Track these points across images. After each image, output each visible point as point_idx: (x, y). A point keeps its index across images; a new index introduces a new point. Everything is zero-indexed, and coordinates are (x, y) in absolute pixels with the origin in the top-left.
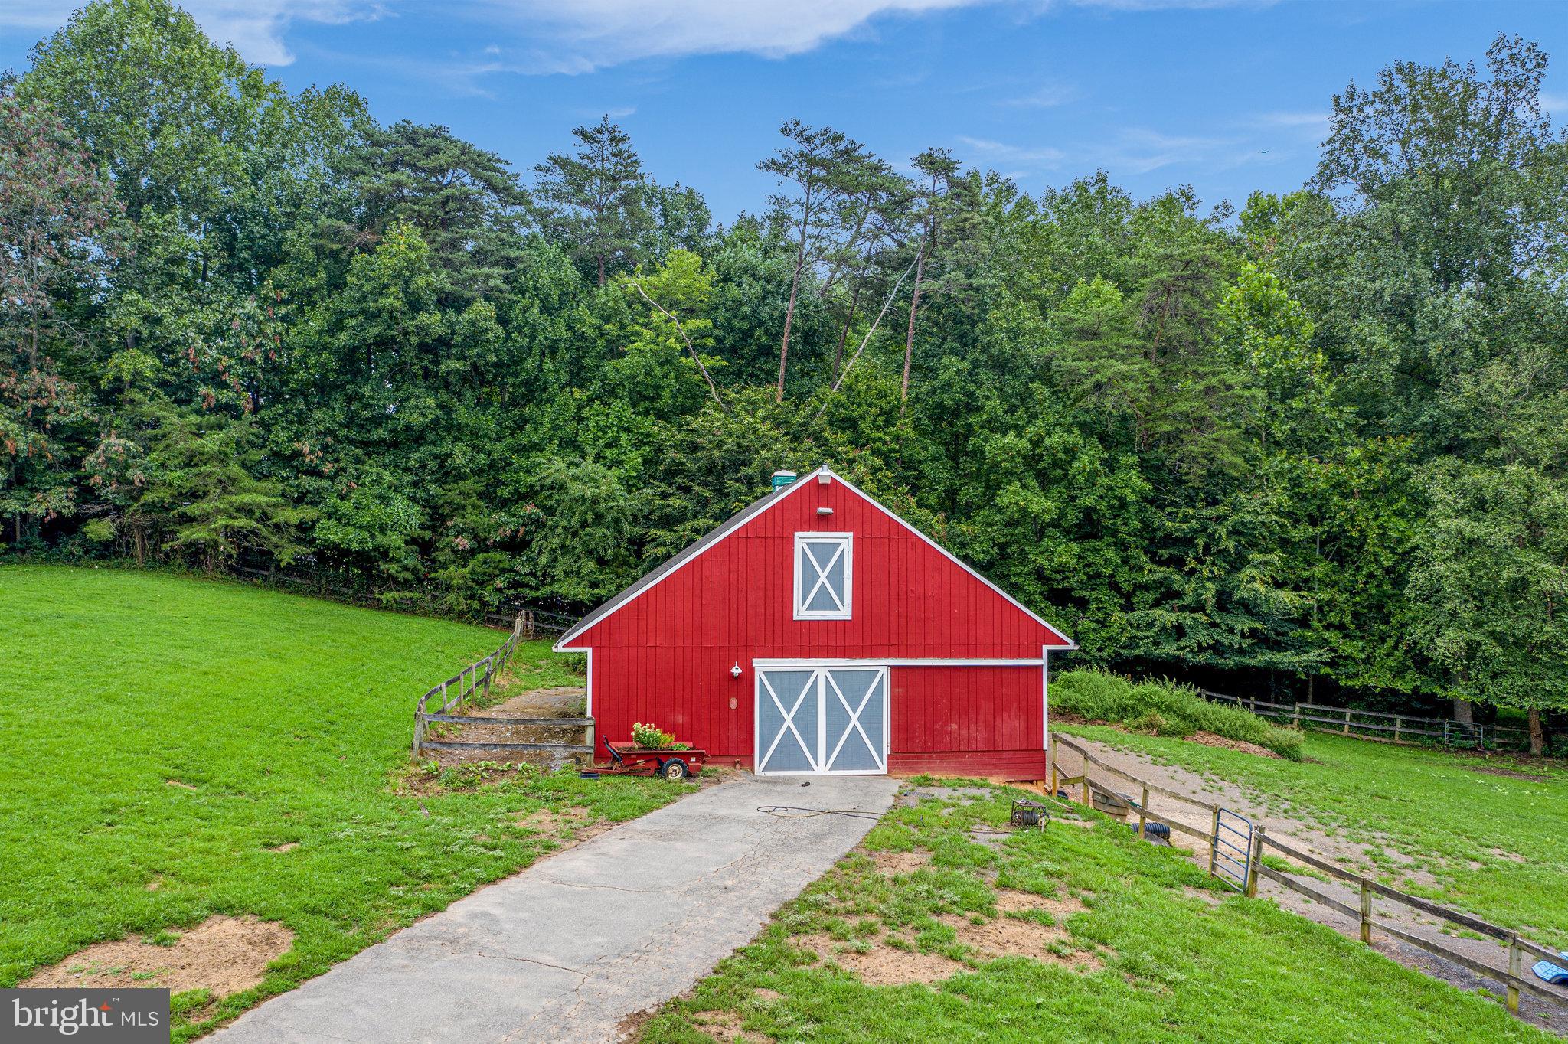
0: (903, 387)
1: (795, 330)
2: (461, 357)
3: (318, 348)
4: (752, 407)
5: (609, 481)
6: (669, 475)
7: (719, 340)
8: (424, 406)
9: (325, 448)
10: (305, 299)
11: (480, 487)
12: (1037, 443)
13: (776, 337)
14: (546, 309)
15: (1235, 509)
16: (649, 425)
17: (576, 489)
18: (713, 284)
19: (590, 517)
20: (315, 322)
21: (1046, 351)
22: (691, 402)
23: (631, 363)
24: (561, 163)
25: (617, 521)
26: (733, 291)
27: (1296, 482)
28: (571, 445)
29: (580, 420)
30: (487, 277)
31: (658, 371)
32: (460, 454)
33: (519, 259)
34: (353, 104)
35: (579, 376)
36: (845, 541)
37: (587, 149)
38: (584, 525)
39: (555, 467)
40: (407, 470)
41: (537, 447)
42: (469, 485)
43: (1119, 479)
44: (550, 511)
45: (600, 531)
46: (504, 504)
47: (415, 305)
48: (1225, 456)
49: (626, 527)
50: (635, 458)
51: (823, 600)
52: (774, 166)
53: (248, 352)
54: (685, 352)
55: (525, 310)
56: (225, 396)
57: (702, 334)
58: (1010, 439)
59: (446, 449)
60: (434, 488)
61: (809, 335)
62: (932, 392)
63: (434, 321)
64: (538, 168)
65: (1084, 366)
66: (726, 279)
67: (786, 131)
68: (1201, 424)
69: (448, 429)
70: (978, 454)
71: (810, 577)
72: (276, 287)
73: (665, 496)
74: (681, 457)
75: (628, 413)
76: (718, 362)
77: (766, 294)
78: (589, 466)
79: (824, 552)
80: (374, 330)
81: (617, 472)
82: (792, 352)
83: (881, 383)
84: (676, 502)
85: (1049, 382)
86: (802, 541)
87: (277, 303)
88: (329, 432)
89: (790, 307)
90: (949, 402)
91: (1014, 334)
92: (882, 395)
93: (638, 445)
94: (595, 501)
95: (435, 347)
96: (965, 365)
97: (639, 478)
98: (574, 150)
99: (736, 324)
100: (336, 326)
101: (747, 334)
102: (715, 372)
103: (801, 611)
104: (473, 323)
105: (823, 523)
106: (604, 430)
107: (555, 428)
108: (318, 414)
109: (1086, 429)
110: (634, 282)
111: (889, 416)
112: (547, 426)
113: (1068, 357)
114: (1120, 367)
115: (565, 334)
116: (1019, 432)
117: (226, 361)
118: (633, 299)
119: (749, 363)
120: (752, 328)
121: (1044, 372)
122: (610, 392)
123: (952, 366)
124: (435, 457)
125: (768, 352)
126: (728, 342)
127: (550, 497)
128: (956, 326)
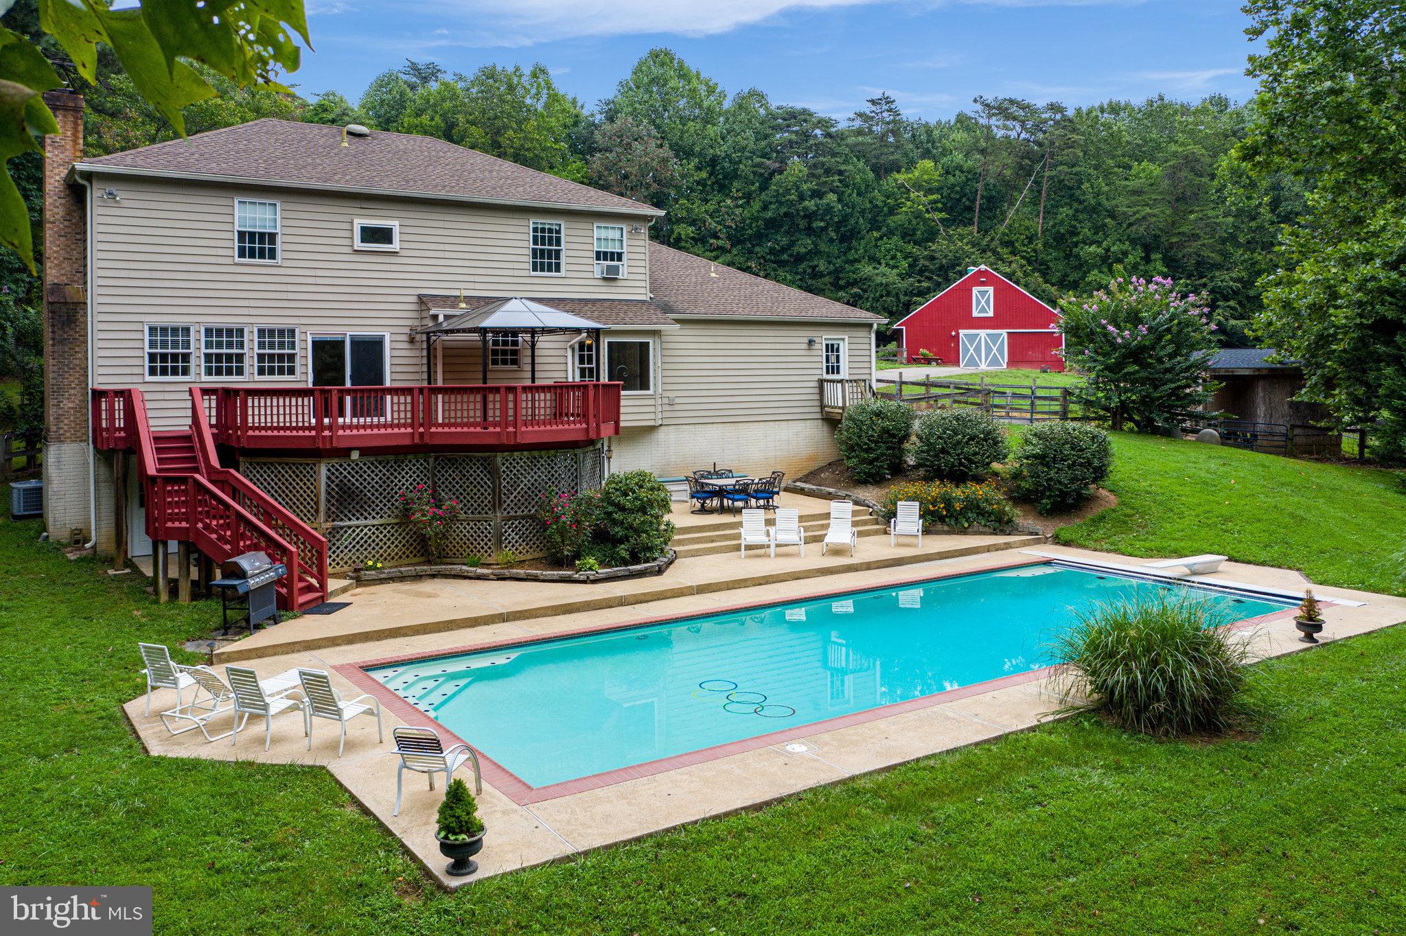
0: (1038, 225)
1: (982, 197)
2: (822, 220)
3: (755, 219)
4: (961, 237)
5: (892, 276)
6: (921, 272)
7: (944, 204)
8: (805, 244)
9: (760, 264)
10: (748, 197)
11: (831, 280)
12: (1107, 250)
13: (973, 201)
14: (859, 194)
16: (910, 248)
17: (879, 279)
18: (941, 176)
19: (884, 293)
20: (756, 206)
21: (1114, 202)
22: (932, 235)
23: (899, 219)
24: (860, 115)
25: (897, 294)
26: (951, 179)
28: (874, 260)
29: (876, 246)
30: (833, 181)
31: (914, 222)
32: (822, 266)
33: (845, 170)
34: (760, 97)
35: (875, 225)
36: (991, 290)
37: (874, 108)
38: (882, 296)
39: (867, 270)
40: (797, 273)
41: (858, 261)
42: (827, 279)
44: (865, 291)
45: (889, 299)
46: (842, 288)
47: (802, 198)
48: (1206, 253)
49: (901, 296)
50: (905, 264)
51: (983, 310)
53: (729, 223)
54: (927, 211)
55: (850, 195)
56: (720, 243)
57: (935, 202)
58: (1093, 249)
59: (816, 263)
60: (810, 282)
61: (990, 199)
62: (1053, 226)
63: (810, 204)
64: (849, 119)
65: (1130, 211)
66: (948, 172)
67: (975, 101)
68: (1196, 237)
69: (815, 254)
70: (1077, 257)
71: (978, 302)
72: (737, 191)
73: (919, 281)
74: (927, 263)
75: (901, 243)
76: (943, 215)
77: (968, 180)
78: (883, 269)
79: (983, 293)
80: (783, 210)
81: (895, 271)
82: (981, 207)
83: (1027, 223)
84: (925, 284)
85: (1113, 217)
86: (975, 290)
87: (736, 199)
88: (763, 257)
89: (980, 186)
90: (1062, 231)
91: (1096, 195)
92: (1027, 228)
93: (905, 258)
94: (887, 285)
95: (810, 216)
96: (1071, 212)
97: (907, 274)
98: (867, 108)
99: (952, 195)
100: (765, 207)
101: (959, 200)
102: (942, 220)
103: (975, 314)
104: (828, 204)
105: (983, 284)
106: (888, 251)
107: (866, 251)
108: (757, 249)
109: (1133, 242)
110: (901, 177)
111: (1030, 239)
112: (862, 251)
113: (1122, 204)
114: (1148, 210)
115: (868, 206)
116: (1099, 244)
117: (719, 227)
118: (901, 186)
119: (960, 215)
120: (961, 197)
121: (1112, 213)
122: (891, 233)
123: (1065, 212)
124: (810, 267)
125: (970, 209)
126: (949, 205)
127: (864, 284)
128: (1066, 191)
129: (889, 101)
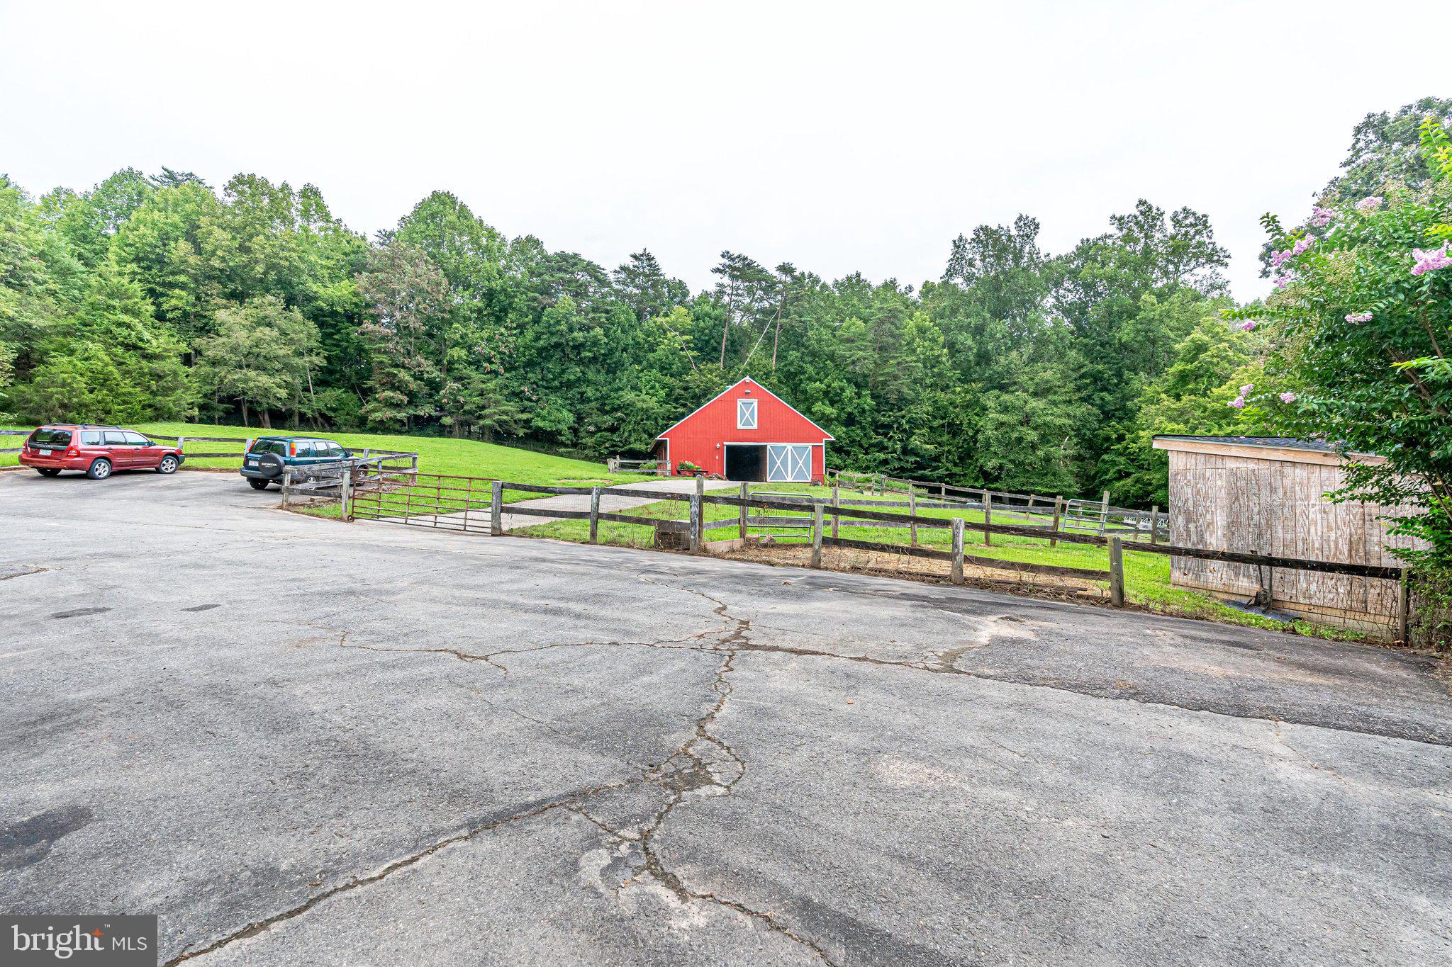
0: (772, 364)
1: (727, 340)
2: (590, 351)
3: (527, 347)
4: (711, 372)
5: (652, 403)
6: (676, 400)
7: (696, 345)
8: (574, 372)
9: (533, 389)
10: (522, 327)
11: (598, 406)
12: (829, 386)
13: (719, 343)
14: (623, 332)
15: (909, 412)
16: (668, 380)
17: (639, 405)
18: (692, 321)
19: (645, 417)
20: (529, 335)
21: (832, 348)
22: (686, 370)
23: (661, 352)
24: (624, 269)
25: (656, 419)
26: (702, 324)
27: (935, 402)
28: (634, 388)
29: (638, 378)
30: (600, 318)
31: (671, 357)
32: (590, 392)
33: (611, 310)
34: (536, 243)
35: (637, 360)
36: (755, 402)
37: (636, 263)
38: (642, 420)
39: (629, 396)
40: (566, 399)
41: (620, 389)
42: (594, 405)
43: (861, 401)
44: (627, 415)
45: (648, 423)
46: (607, 413)
47: (571, 330)
48: (905, 390)
49: (660, 420)
50: (662, 393)
51: (747, 423)
52: (717, 270)
53: (502, 349)
54: (682, 349)
55: (615, 332)
56: (494, 367)
57: (687, 342)
58: (818, 384)
59: (584, 389)
60: (579, 406)
61: (733, 342)
62: (785, 366)
63: (579, 336)
64: (615, 271)
65: (848, 354)
66: (698, 319)
67: (723, 256)
68: (896, 378)
69: (584, 382)
70: (804, 392)
71: (743, 415)
72: (512, 322)
73: (675, 408)
74: (682, 392)
75: (659, 375)
76: (695, 353)
77: (715, 325)
78: (643, 396)
79: (747, 405)
80: (554, 340)
81: (654, 399)
82: (727, 350)
83: (764, 362)
84: (681, 410)
85: (833, 360)
86: (740, 402)
87: (511, 329)
88: (535, 383)
89: (726, 330)
90: (792, 370)
91: (819, 341)
92: (764, 366)
93: (663, 388)
94: (647, 410)
95: (578, 347)
96: (799, 354)
97: (664, 402)
98: (630, 263)
99: (703, 338)
100: (537, 339)
101: (707, 342)
102: (694, 358)
103: (740, 426)
104: (595, 337)
105: (747, 395)
106: (649, 382)
107: (628, 381)
108: (530, 375)
109: (849, 381)
110: (660, 320)
112: (625, 380)
113: (841, 350)
114: (861, 353)
115: (631, 342)
116: (821, 381)
117: (493, 353)
118: (660, 327)
119: (708, 354)
120: (710, 339)
121: (831, 357)
122: (651, 366)
123: (793, 355)
124: (579, 393)
125: (715, 349)
126: (699, 345)
127: (627, 409)
128: (795, 338)
129: (650, 259)
